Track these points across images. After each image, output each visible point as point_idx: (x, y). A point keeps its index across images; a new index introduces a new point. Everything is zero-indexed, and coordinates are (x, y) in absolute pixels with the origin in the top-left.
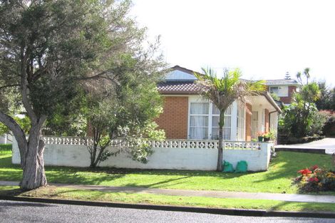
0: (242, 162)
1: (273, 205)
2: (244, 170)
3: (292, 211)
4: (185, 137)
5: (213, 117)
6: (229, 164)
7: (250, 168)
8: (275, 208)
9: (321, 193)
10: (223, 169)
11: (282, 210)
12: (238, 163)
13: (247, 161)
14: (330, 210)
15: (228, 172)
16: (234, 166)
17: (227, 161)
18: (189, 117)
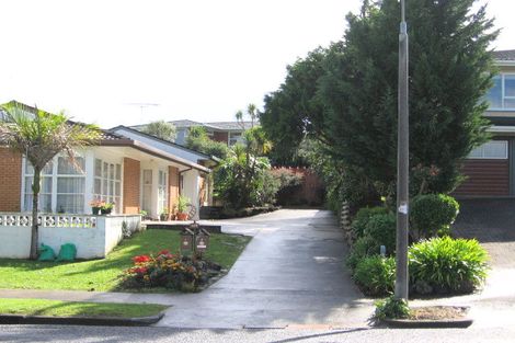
0: (68, 245)
1: (38, 308)
2: (68, 257)
3: (62, 316)
4: (17, 209)
5: (59, 178)
6: (47, 249)
7: (79, 255)
8: (40, 312)
9: (145, 289)
10: (39, 256)
11: (49, 315)
12: (62, 247)
13: (76, 243)
14: (116, 315)
15: (45, 261)
16: (57, 252)
17: (46, 244)
18: (23, 179)
